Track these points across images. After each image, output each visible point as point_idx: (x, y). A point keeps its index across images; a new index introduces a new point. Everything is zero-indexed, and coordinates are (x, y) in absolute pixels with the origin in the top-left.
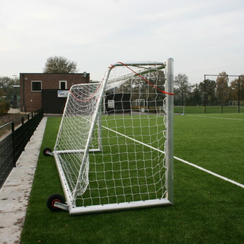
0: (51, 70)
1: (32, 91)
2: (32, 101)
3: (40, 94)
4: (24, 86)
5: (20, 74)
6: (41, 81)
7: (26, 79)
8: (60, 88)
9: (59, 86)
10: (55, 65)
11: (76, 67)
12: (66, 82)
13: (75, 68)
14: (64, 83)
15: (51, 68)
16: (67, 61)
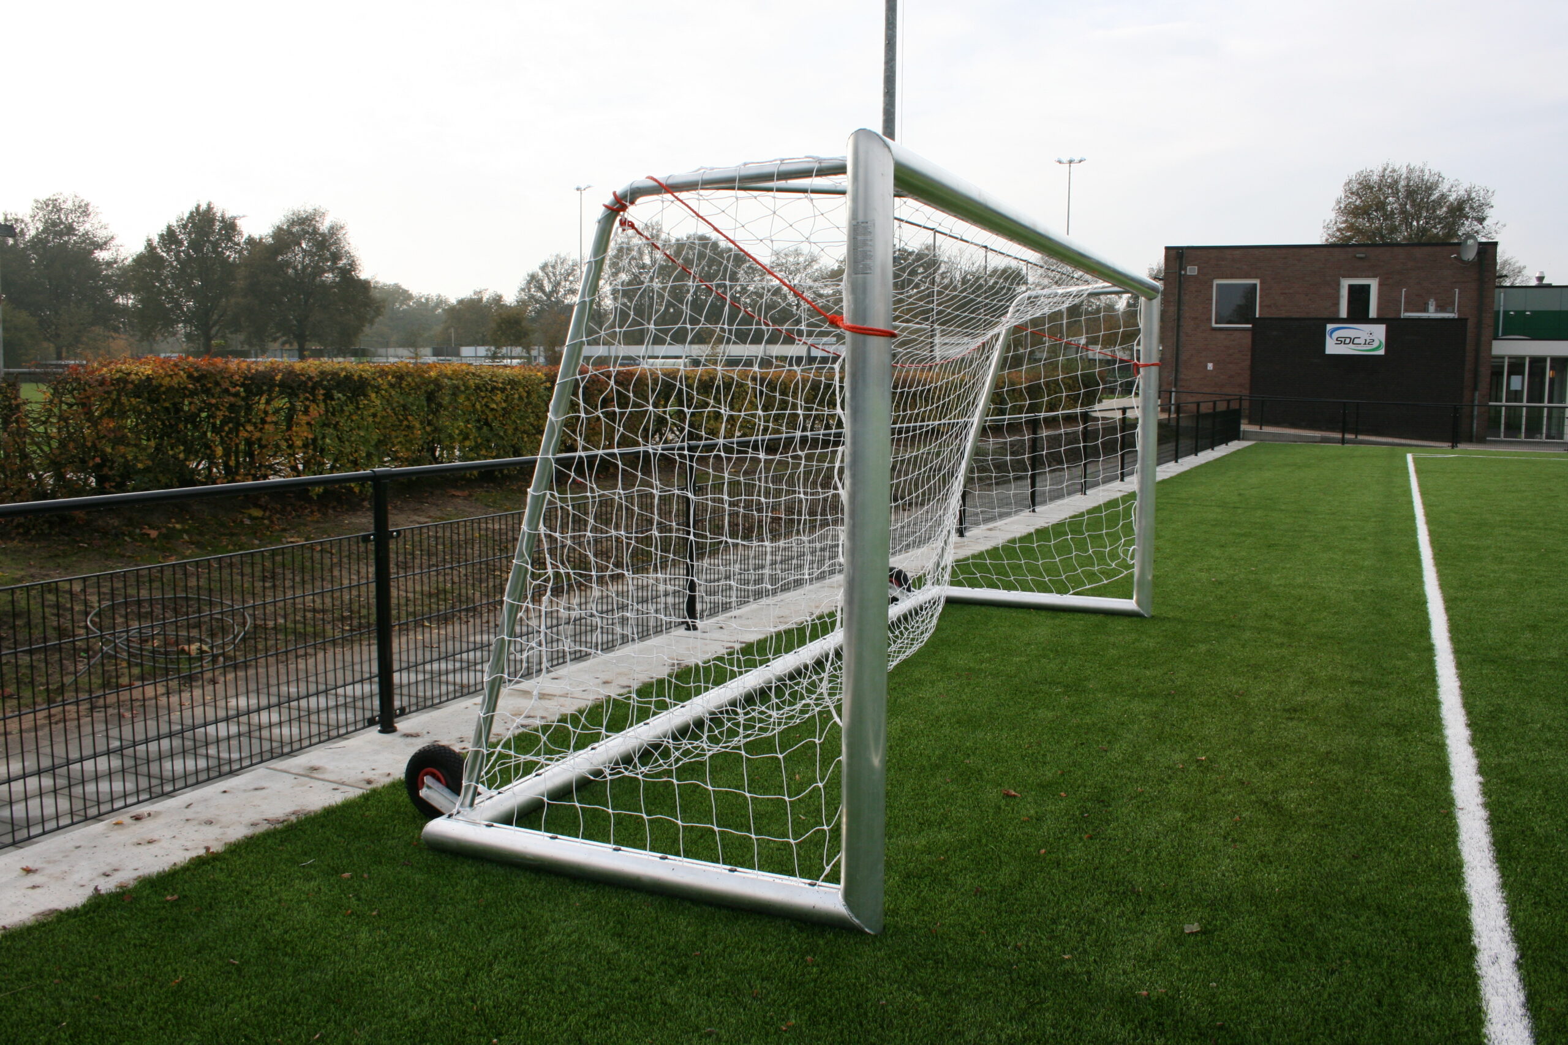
0: (1358, 231)
1: (1214, 325)
2: (1210, 366)
3: (1247, 340)
4: (1179, 303)
5: (1167, 248)
6: (1257, 282)
7: (1192, 270)
8: (1344, 313)
9: (1337, 304)
10: (1381, 206)
11: (1488, 212)
12: (1374, 284)
13: (1481, 220)
14: (1367, 288)
15: (1363, 223)
16: (1444, 188)
